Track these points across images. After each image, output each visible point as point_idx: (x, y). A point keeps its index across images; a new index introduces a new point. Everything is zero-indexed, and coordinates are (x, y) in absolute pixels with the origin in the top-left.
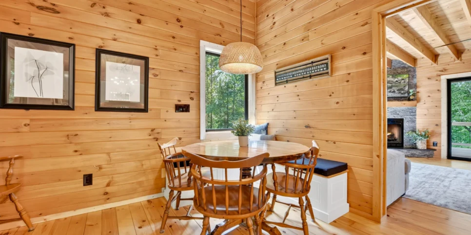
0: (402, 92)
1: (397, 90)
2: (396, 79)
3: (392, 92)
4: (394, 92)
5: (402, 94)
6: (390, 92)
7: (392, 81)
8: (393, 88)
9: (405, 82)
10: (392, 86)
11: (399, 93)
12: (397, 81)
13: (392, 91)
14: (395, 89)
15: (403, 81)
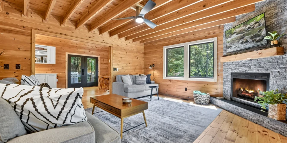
0: (258, 39)
1: (251, 39)
2: (248, 26)
3: (245, 43)
4: (247, 41)
5: (258, 42)
6: (242, 43)
7: (244, 30)
8: (246, 37)
9: (260, 25)
10: (243, 35)
11: (253, 41)
12: (249, 28)
13: (245, 40)
14: (248, 38)
15: (257, 24)
